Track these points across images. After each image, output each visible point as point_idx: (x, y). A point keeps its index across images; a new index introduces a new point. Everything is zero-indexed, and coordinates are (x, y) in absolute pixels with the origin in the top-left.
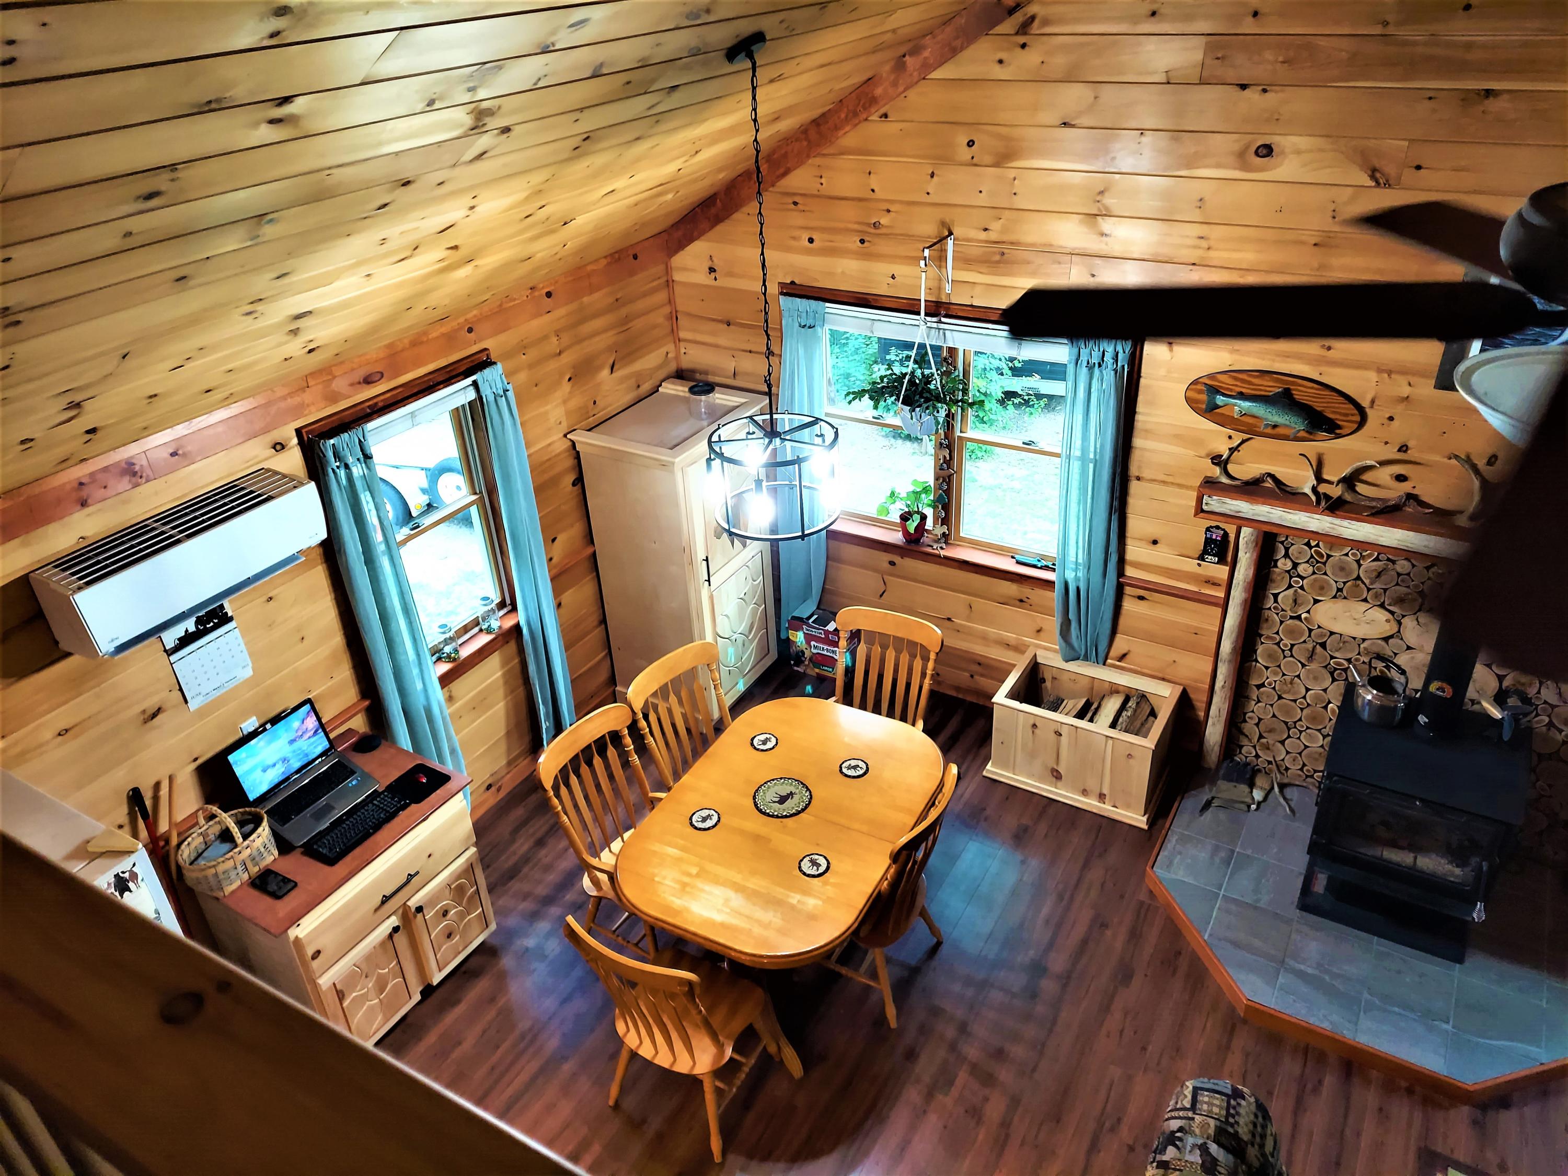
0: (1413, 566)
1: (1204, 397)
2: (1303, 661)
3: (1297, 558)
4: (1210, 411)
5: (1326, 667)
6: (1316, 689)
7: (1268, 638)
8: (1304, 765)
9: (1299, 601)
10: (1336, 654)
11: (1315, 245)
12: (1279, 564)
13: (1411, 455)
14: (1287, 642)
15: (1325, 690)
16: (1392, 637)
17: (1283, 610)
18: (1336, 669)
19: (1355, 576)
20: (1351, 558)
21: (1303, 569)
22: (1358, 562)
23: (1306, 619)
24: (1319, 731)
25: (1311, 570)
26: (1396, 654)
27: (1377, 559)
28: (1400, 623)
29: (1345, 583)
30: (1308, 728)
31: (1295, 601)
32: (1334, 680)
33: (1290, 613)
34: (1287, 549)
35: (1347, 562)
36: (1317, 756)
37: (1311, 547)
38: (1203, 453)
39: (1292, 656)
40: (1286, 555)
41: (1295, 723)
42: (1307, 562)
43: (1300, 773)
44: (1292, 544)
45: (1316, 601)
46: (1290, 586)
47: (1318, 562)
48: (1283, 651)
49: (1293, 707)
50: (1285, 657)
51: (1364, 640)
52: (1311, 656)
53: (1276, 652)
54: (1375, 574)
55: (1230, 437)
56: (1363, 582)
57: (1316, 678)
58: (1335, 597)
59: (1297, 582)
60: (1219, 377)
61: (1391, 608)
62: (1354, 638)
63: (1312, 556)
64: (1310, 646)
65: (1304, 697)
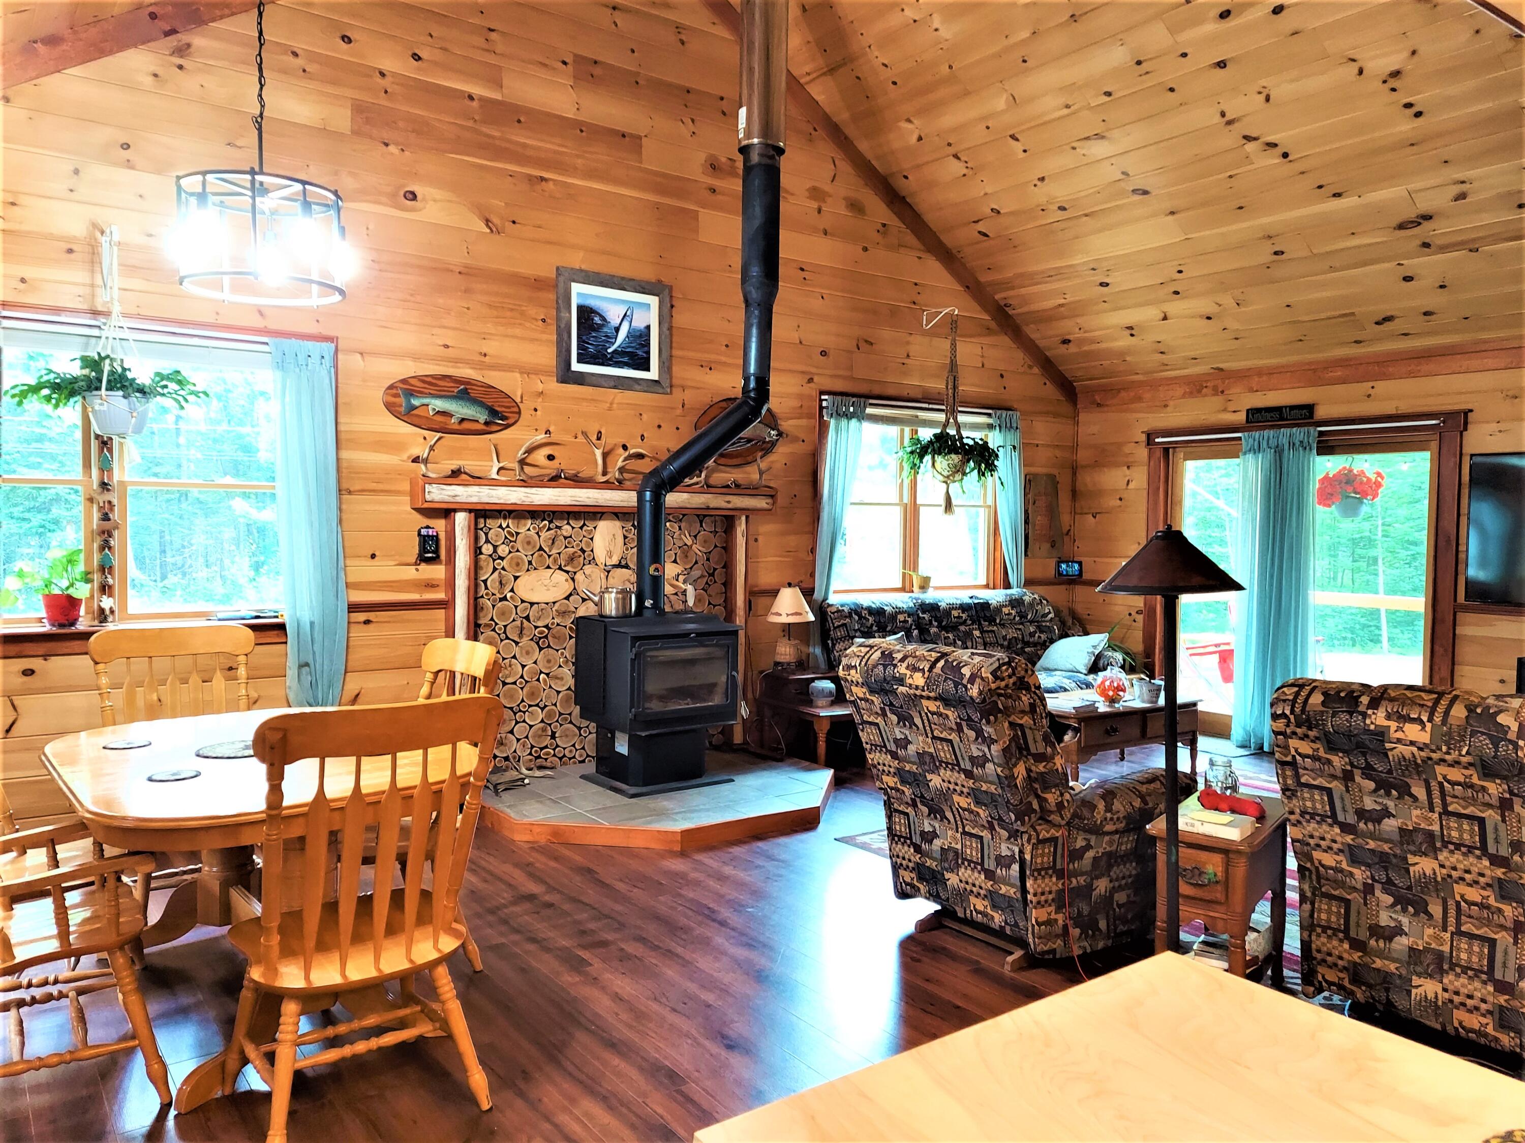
0: (573, 528)
1: (402, 400)
2: (517, 639)
3: (496, 541)
4: (409, 415)
5: (532, 639)
6: (529, 663)
7: (487, 625)
8: (532, 747)
9: (503, 582)
10: (539, 624)
11: (460, 273)
12: (484, 550)
13: (554, 438)
14: (501, 624)
15: (535, 663)
16: (571, 595)
17: (493, 594)
18: (540, 638)
19: (538, 547)
20: (533, 532)
21: (503, 550)
22: (537, 533)
23: (511, 597)
24: (537, 705)
25: (507, 549)
26: (576, 608)
27: (549, 529)
28: (573, 579)
29: (532, 555)
30: (530, 706)
31: (501, 583)
32: (541, 649)
33: (499, 596)
34: (486, 534)
35: (531, 536)
36: (540, 732)
37: (503, 529)
38: (405, 457)
39: (507, 638)
40: (487, 541)
41: (518, 705)
42: (503, 543)
43: (530, 757)
44: (490, 529)
45: (516, 578)
46: (495, 569)
47: (511, 541)
48: (499, 635)
49: (514, 689)
50: (502, 640)
51: (554, 603)
52: (521, 635)
53: (494, 638)
54: (551, 541)
55: (425, 438)
56: (545, 552)
57: (528, 653)
58: (528, 570)
59: (499, 564)
60: (411, 381)
61: (567, 568)
62: (547, 604)
63: (506, 538)
64: (518, 623)
65: (522, 677)
